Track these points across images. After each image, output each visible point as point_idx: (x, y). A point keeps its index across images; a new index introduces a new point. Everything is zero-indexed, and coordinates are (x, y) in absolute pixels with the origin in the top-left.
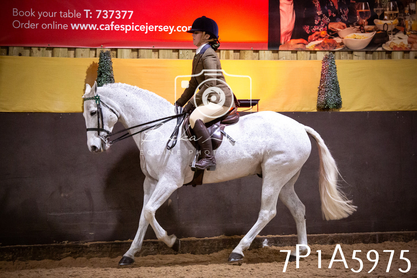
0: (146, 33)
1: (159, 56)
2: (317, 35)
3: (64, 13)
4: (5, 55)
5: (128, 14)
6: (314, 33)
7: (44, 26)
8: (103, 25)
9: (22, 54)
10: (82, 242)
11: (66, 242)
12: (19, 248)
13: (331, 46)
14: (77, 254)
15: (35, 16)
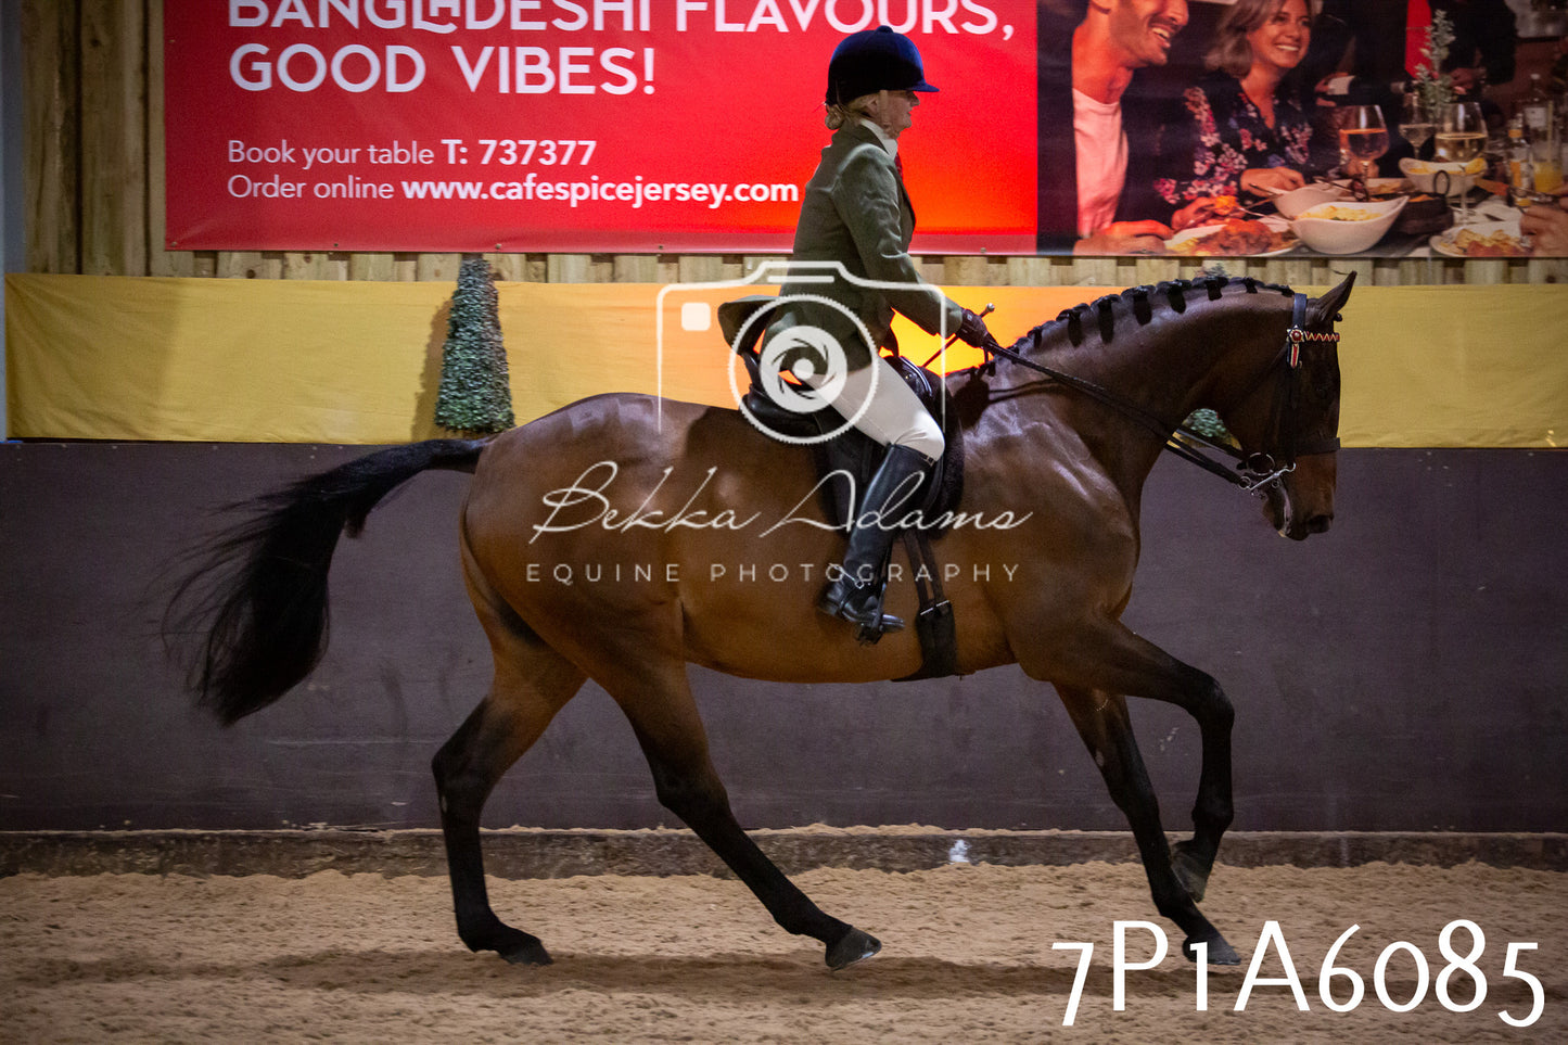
0: (637, 205)
1: (682, 275)
2: (1201, 210)
3: (382, 151)
4: (207, 276)
5: (580, 151)
6: (1190, 202)
7: (322, 190)
8: (502, 185)
9: (257, 270)
10: (371, 828)
11: (320, 825)
12: (179, 839)
13: (1252, 241)
14: (353, 862)
15: (293, 161)
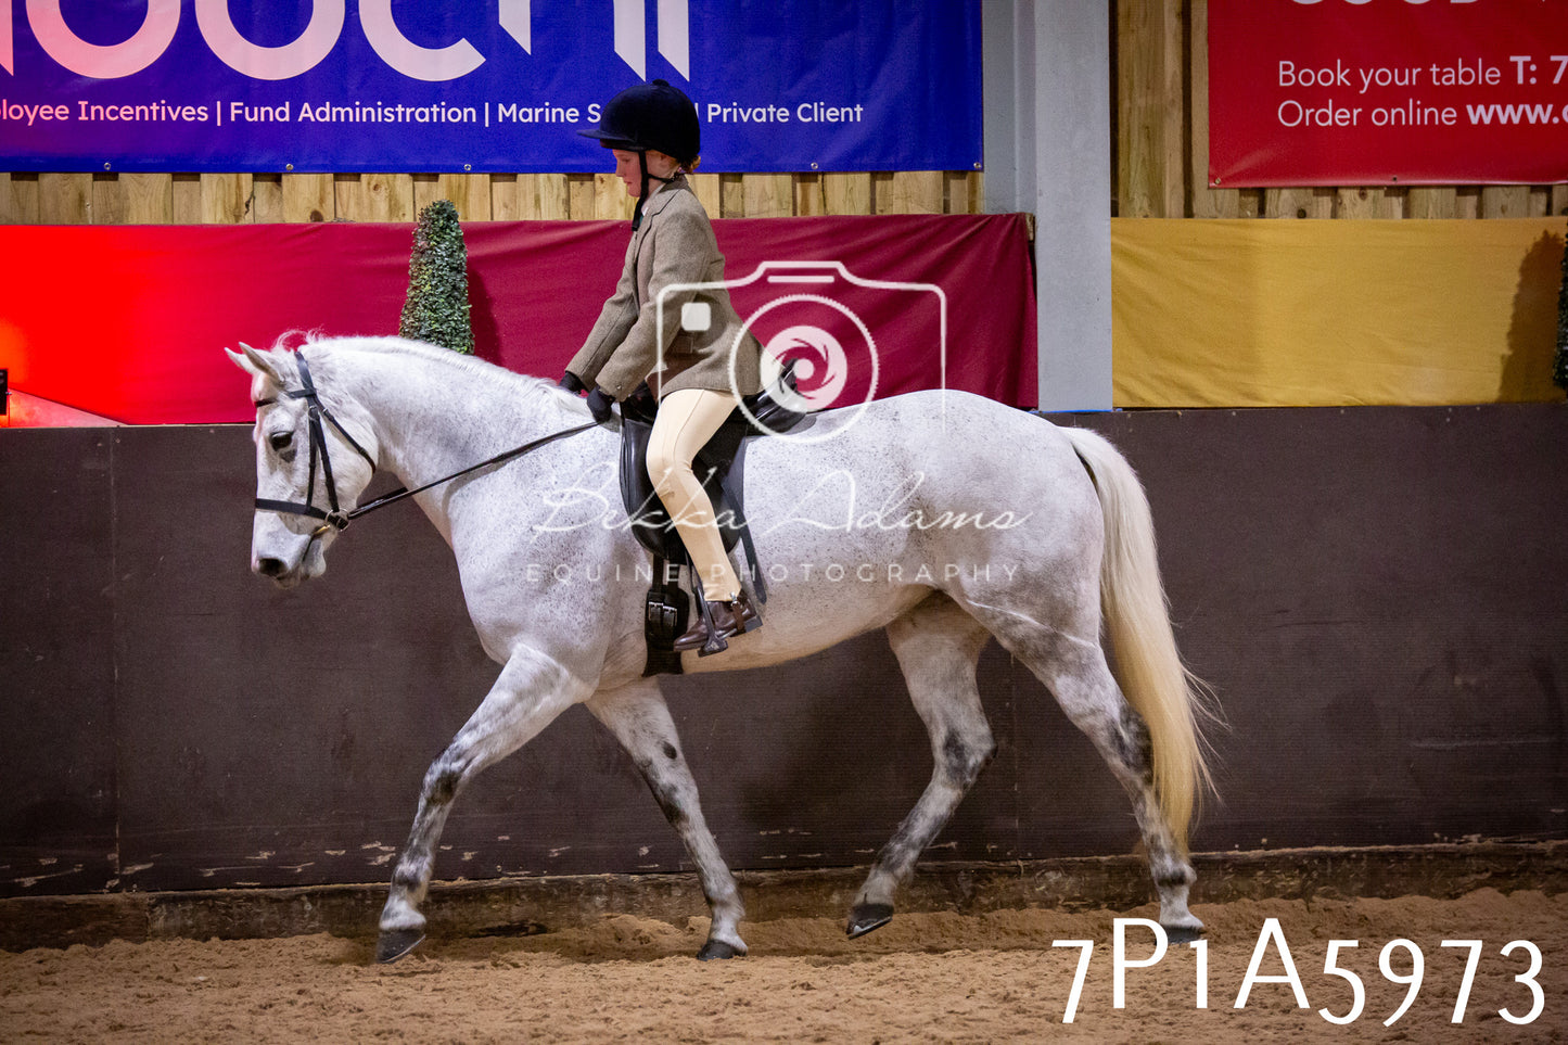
3: (1445, 70)
4: (1252, 217)
7: (1380, 117)
9: (1308, 211)
10: (1527, 839)
11: (1474, 838)
12: (1322, 857)
14: (1511, 879)
15: (1349, 84)
